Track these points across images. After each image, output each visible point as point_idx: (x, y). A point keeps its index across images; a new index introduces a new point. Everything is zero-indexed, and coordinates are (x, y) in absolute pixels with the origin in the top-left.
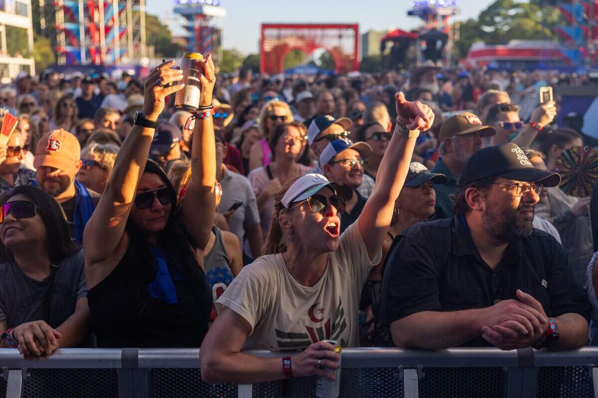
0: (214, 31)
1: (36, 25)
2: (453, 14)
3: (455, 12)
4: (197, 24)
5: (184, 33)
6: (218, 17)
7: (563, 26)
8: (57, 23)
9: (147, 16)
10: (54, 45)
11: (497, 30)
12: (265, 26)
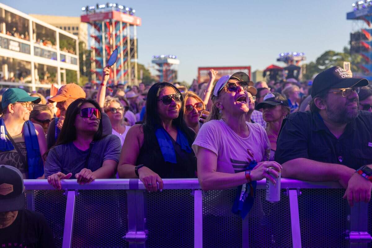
0: (174, 72)
1: (81, 70)
2: (302, 60)
3: (303, 59)
4: (164, 68)
5: (157, 73)
6: (175, 64)
7: (364, 64)
8: (92, 69)
9: (138, 65)
10: (90, 80)
11: (326, 67)
12: (200, 69)
